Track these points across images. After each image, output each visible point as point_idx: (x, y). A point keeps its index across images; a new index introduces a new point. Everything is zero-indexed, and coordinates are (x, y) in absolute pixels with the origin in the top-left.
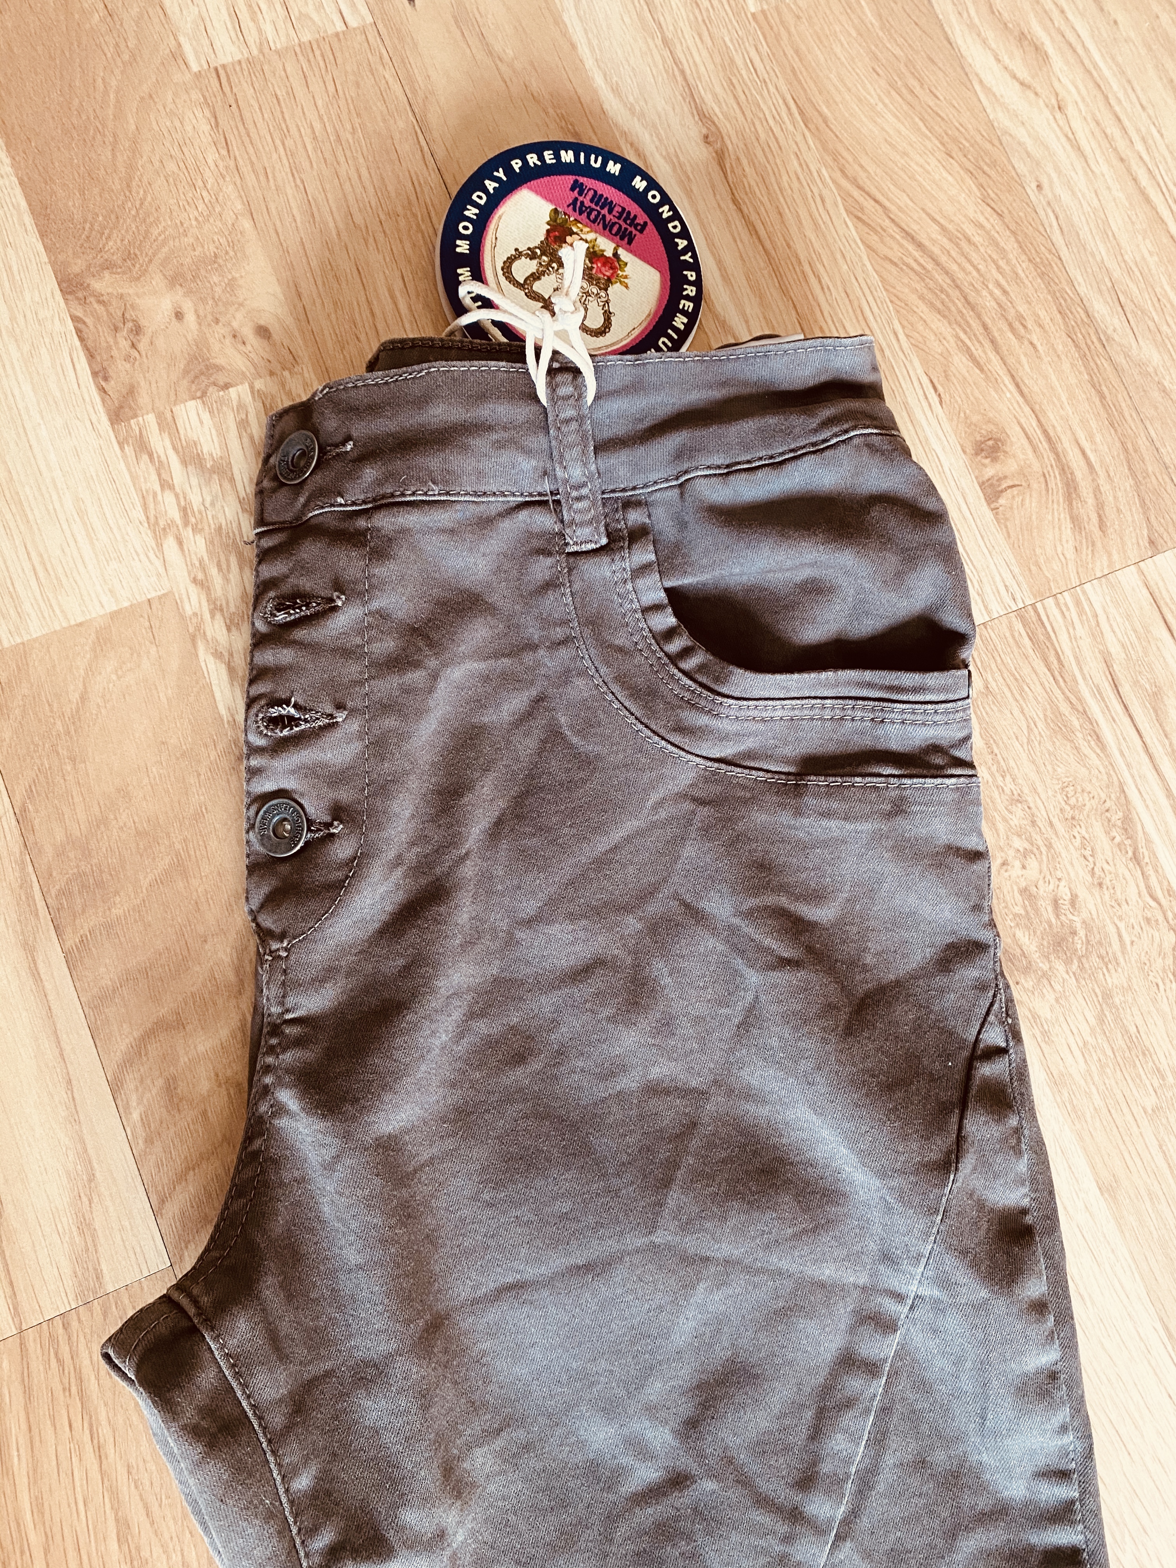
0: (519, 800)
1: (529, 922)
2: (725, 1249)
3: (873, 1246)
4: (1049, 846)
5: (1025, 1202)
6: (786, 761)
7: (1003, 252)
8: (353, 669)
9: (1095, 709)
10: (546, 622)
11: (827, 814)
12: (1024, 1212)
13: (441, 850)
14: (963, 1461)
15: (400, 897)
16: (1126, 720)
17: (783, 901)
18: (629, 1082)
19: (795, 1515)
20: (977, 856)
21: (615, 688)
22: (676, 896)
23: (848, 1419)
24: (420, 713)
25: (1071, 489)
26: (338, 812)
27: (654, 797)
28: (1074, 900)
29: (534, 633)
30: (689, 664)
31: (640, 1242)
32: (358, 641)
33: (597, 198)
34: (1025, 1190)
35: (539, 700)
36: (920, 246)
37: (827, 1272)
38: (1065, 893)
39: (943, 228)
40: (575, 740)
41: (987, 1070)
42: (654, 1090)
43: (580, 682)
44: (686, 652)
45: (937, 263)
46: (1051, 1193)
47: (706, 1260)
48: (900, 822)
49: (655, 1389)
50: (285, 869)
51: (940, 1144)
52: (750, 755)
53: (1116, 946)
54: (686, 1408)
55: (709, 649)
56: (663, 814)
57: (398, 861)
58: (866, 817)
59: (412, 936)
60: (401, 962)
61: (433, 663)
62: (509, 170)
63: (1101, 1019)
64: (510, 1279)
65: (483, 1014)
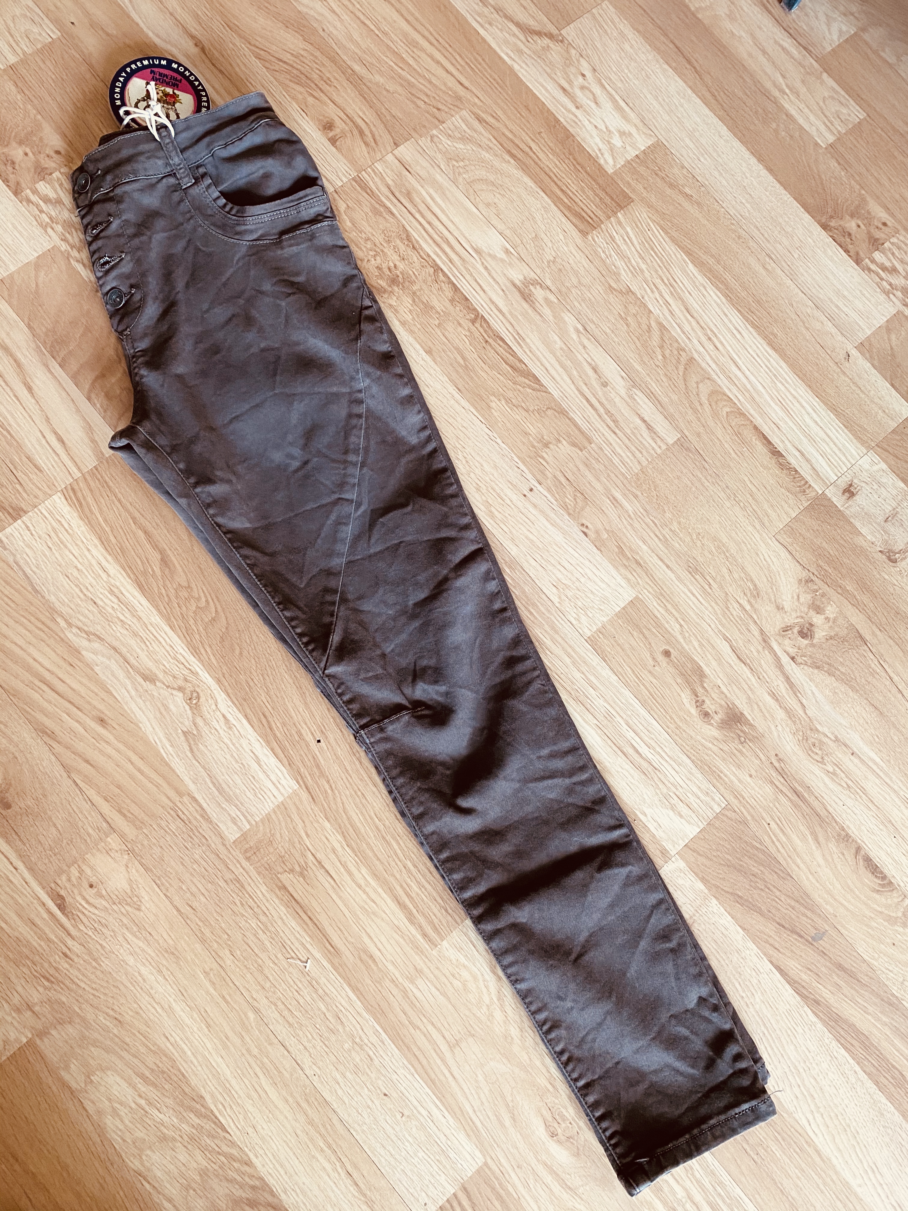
0: (192, 274)
1: (207, 311)
2: (300, 390)
3: (348, 378)
4: (383, 251)
5: (390, 349)
6: (274, 234)
7: (316, 57)
8: (122, 240)
9: (388, 204)
10: (183, 214)
11: (291, 246)
12: (390, 352)
13: (170, 292)
14: (396, 437)
15: (161, 310)
16: (400, 204)
17: (286, 277)
18: (254, 350)
19: (345, 462)
20: (344, 247)
21: (212, 227)
22: (252, 289)
23: (355, 431)
24: (150, 250)
25: (361, 133)
26: (132, 286)
27: (236, 259)
28: (395, 266)
29: (180, 219)
30: (233, 212)
31: (271, 394)
32: (121, 231)
33: (160, 74)
34: (388, 345)
35: (189, 240)
36: (285, 62)
37: (335, 389)
38: (392, 265)
39: (292, 54)
40: (204, 249)
41: (367, 312)
42: (263, 350)
43: (200, 229)
44: (231, 209)
45: (293, 67)
46: (399, 344)
47: (294, 394)
48: (315, 241)
49: (290, 438)
50: (121, 312)
51: (353, 334)
52: (262, 236)
53: (414, 277)
54: (302, 442)
55: (238, 205)
56: (240, 264)
57: (156, 298)
58: (303, 243)
59: (168, 318)
60: (166, 326)
61: (148, 233)
62: (126, 72)
63: (414, 301)
64: (233, 415)
65: (201, 342)
